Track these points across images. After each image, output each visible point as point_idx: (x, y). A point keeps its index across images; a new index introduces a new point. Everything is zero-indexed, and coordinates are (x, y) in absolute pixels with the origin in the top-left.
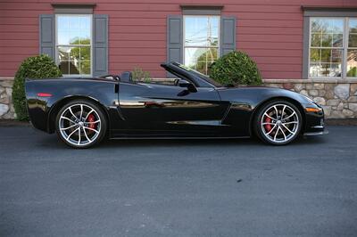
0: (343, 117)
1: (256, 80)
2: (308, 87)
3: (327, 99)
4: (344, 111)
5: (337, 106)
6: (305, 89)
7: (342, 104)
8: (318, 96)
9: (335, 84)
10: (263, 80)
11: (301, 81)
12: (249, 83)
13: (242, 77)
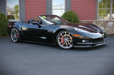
0: (111, 34)
1: (77, 21)
2: (98, 23)
3: (105, 27)
4: (111, 31)
5: (108, 30)
6: (97, 24)
7: (110, 29)
8: (101, 26)
9: (107, 22)
10: (80, 21)
11: (95, 21)
12: (74, 22)
13: (72, 20)
